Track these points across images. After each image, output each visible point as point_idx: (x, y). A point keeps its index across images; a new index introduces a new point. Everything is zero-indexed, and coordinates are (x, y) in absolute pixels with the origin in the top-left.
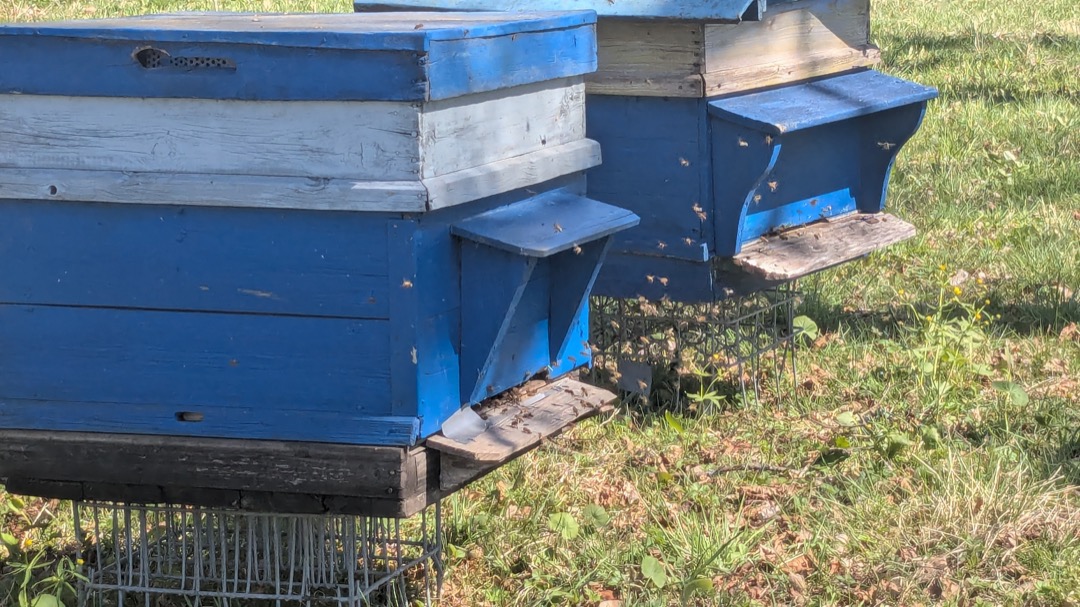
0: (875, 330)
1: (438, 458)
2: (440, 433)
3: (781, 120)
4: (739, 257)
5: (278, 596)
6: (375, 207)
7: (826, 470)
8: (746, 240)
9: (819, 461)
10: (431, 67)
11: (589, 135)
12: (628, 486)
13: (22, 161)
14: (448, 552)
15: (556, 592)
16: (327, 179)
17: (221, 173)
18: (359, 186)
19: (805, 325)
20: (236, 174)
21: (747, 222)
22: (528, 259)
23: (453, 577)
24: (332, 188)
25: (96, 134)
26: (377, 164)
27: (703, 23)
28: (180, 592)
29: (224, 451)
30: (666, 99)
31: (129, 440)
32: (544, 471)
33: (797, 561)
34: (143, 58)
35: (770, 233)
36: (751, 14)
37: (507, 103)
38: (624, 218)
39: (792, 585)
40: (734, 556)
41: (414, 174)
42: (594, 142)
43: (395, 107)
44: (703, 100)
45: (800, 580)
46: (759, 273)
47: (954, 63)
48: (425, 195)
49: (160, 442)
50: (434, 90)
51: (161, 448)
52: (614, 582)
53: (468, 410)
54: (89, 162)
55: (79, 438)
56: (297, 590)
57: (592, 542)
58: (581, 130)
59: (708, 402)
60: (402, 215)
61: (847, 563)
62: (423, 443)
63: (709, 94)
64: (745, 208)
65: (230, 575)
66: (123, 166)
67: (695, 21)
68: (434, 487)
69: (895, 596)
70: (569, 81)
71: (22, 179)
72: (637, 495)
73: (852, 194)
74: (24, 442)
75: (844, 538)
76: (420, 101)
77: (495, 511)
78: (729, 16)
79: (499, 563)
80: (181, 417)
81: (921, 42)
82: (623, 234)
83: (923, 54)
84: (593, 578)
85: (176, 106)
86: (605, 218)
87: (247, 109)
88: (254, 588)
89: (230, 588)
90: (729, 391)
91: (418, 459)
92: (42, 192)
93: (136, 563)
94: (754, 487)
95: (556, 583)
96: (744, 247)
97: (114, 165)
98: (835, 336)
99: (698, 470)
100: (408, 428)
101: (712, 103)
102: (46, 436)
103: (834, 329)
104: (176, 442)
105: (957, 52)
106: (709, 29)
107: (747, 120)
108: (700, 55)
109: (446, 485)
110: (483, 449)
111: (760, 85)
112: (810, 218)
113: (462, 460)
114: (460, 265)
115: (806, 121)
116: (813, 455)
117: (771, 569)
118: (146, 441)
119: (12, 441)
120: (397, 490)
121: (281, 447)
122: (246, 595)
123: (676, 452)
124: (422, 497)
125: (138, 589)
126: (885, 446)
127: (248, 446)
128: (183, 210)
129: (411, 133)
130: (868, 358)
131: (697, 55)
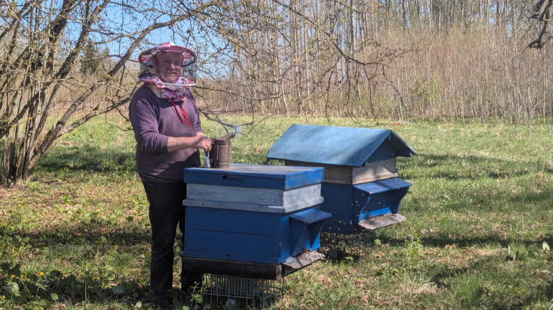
0: (397, 244)
1: (284, 267)
2: (285, 262)
3: (370, 191)
4: (359, 224)
5: (247, 297)
6: (273, 212)
7: (378, 277)
8: (362, 220)
9: (376, 275)
10: (286, 182)
11: (321, 196)
12: (329, 279)
13: (196, 198)
14: (285, 291)
15: (310, 301)
16: (263, 205)
17: (240, 203)
18: (270, 207)
19: (378, 242)
20: (243, 203)
21: (362, 215)
22: (305, 224)
23: (286, 297)
24: (264, 207)
25: (213, 193)
26: (274, 202)
27: (353, 167)
28: (225, 296)
29: (238, 264)
30: (343, 184)
31: (217, 260)
32: (309, 274)
33: (367, 296)
34: (224, 177)
35: (367, 218)
36: (364, 165)
37: (304, 189)
38: (329, 215)
39: (365, 301)
40: (352, 295)
41: (282, 205)
42: (323, 197)
43: (278, 190)
44: (352, 185)
45: (367, 301)
46: (364, 228)
47: (441, 165)
48: (284, 209)
49: (223, 261)
50: (287, 187)
51: (223, 262)
52: (323, 299)
53: (291, 257)
54: (211, 199)
55: (205, 260)
56: (251, 297)
57: (319, 291)
58: (320, 195)
59: (350, 259)
60: (279, 213)
61: (378, 298)
62: (281, 264)
63: (353, 184)
64: (361, 212)
65: (236, 293)
66: (218, 200)
67: (350, 166)
68: (284, 274)
69: (388, 305)
70: (317, 184)
71: (196, 202)
72: (331, 281)
73: (390, 209)
74: (193, 260)
75: (378, 292)
76: (284, 190)
77: (297, 283)
78: (357, 165)
79: (297, 294)
80: (228, 256)
81: (433, 157)
82: (329, 218)
83: (432, 162)
84: (319, 298)
85: (231, 188)
86: (324, 215)
87: (246, 189)
88: (242, 296)
89: (236, 295)
90: (356, 258)
91: (280, 267)
92: (201, 205)
93: (215, 290)
94: (359, 280)
95: (310, 299)
96: (361, 221)
97: (216, 200)
98: (387, 245)
99: (347, 276)
100: (278, 260)
101: (355, 186)
102: (198, 259)
103: (386, 243)
104: (227, 261)
105: (443, 161)
106: (353, 168)
107: (362, 190)
108: (351, 174)
109: (286, 274)
110: (295, 265)
111: (366, 182)
112: (379, 214)
113: (290, 268)
114: (291, 225)
115: (377, 191)
116: (375, 273)
117: (360, 298)
118: (220, 261)
119: (191, 260)
120: (275, 274)
121: (250, 263)
122: (240, 297)
123: (342, 272)
124: (280, 276)
125: (216, 295)
126: (392, 272)
127: (243, 263)
128: (231, 210)
129: (282, 196)
130: (395, 250)
131: (350, 174)
